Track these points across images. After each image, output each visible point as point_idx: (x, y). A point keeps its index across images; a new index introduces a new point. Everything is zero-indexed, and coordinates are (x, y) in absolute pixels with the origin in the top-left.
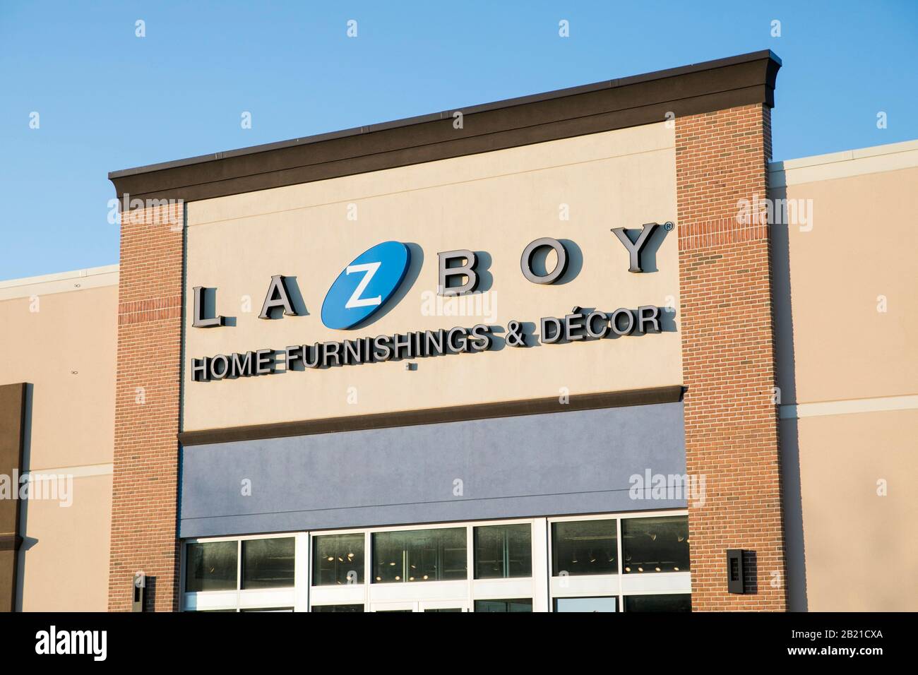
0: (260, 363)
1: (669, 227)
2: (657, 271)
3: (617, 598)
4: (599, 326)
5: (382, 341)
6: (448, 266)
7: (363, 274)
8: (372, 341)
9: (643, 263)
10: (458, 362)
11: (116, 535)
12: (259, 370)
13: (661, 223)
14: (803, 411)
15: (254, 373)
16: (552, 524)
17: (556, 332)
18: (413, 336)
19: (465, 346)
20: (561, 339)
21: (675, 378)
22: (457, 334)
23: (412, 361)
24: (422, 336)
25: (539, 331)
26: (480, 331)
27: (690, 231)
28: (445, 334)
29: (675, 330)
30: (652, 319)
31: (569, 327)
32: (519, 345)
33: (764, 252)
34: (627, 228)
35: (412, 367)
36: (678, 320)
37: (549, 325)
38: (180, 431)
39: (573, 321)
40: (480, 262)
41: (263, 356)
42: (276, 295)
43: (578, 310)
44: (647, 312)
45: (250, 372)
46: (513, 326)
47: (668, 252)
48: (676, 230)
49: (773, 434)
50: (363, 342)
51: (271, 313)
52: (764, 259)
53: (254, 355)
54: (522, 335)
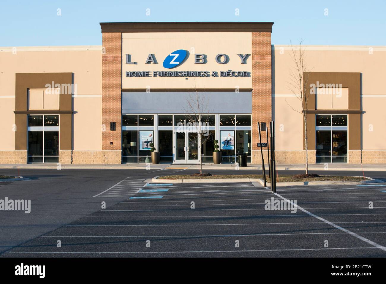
0: (146, 74)
1: (249, 55)
2: (246, 64)
3: (234, 131)
4: (234, 74)
5: (179, 72)
6: (197, 57)
7: (175, 56)
8: (177, 72)
9: (244, 62)
10: (199, 79)
11: (104, 112)
12: (145, 76)
13: (248, 54)
14: (276, 96)
15: (144, 76)
16: (220, 115)
17: (223, 74)
18: (188, 72)
19: (201, 75)
20: (225, 76)
21: (250, 87)
22: (199, 72)
23: (188, 77)
24: (190, 72)
25: (219, 74)
26: (205, 72)
27: (255, 56)
28: (196, 72)
29: (250, 77)
30: (246, 74)
31: (227, 74)
32: (215, 77)
33: (270, 63)
34: (241, 54)
35: (187, 79)
36: (251, 75)
37: (222, 73)
38: (122, 89)
39: (228, 73)
40: (205, 57)
41: (146, 73)
42: (150, 58)
43: (229, 71)
44: (245, 73)
45: (143, 76)
46: (213, 72)
47: (249, 60)
48: (251, 55)
49: (271, 100)
50: (174, 72)
51: (149, 62)
52: (270, 65)
53: (144, 72)
54: (215, 74)
